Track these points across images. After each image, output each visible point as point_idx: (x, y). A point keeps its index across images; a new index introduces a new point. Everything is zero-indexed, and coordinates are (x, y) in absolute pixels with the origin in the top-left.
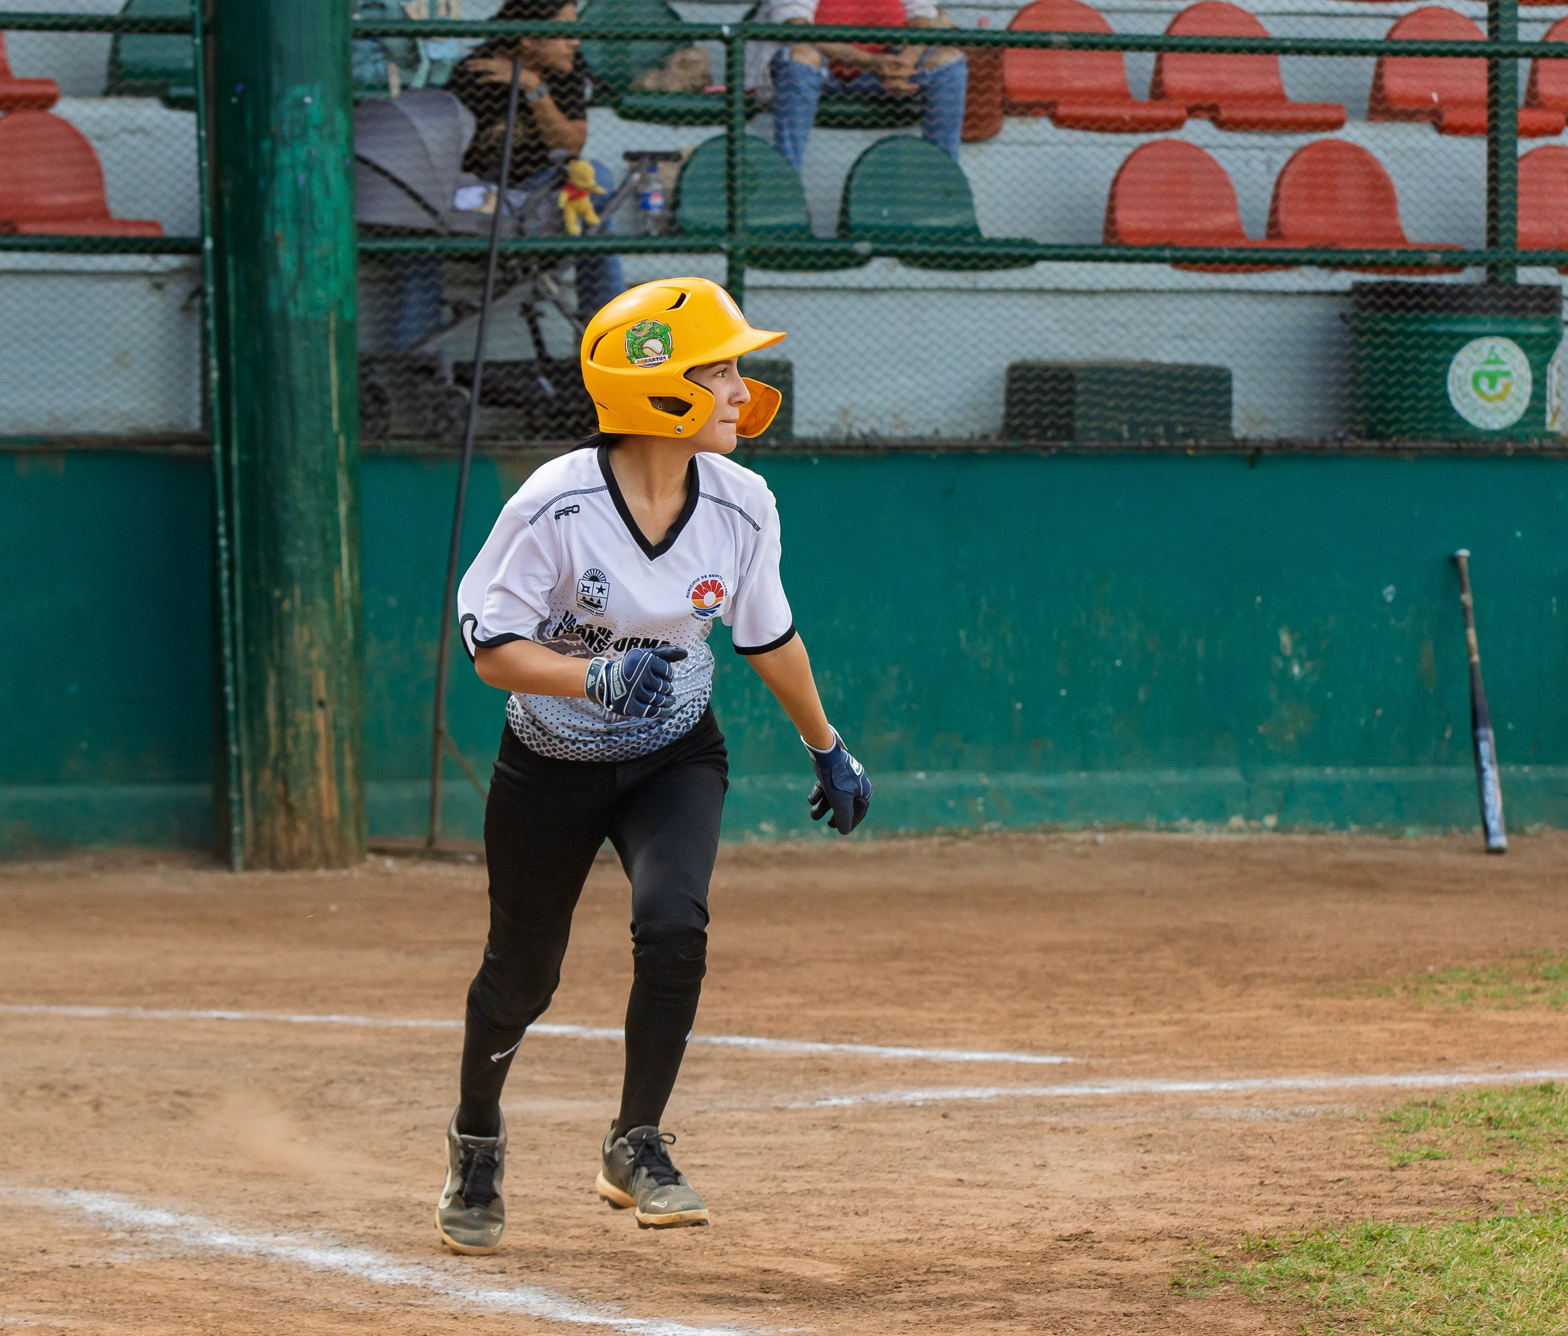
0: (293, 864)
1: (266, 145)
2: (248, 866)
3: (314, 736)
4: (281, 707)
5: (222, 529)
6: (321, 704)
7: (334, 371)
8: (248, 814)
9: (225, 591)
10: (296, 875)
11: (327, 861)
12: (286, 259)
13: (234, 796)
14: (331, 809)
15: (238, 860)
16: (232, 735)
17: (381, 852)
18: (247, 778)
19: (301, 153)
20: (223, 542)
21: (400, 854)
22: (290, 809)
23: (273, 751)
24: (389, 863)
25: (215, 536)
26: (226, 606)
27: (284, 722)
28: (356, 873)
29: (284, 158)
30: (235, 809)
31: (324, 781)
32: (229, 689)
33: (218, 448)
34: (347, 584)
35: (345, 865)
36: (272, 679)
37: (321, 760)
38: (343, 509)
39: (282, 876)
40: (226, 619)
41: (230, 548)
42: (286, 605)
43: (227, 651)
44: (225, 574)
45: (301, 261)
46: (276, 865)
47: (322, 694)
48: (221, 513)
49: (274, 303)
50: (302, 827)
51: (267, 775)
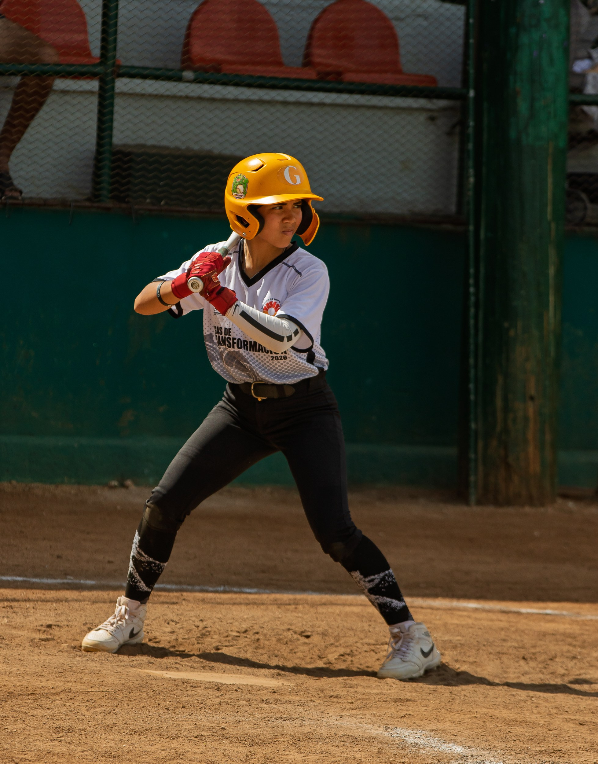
0: (508, 502)
1: (513, 30)
2: (479, 503)
3: (526, 419)
4: (505, 399)
5: (471, 281)
6: (532, 398)
7: (550, 180)
8: (481, 468)
9: (472, 322)
10: (510, 510)
11: (531, 501)
12: (523, 107)
13: (472, 456)
14: (535, 467)
15: (473, 498)
16: (472, 416)
17: (565, 496)
18: (481, 444)
19: (536, 36)
20: (472, 290)
21: (577, 498)
22: (508, 466)
23: (499, 428)
24: (571, 505)
25: (467, 286)
26: (472, 331)
27: (506, 409)
28: (550, 510)
29: (524, 39)
30: (472, 465)
31: (531, 449)
32: (472, 386)
33: (471, 228)
34: (552, 320)
35: (542, 505)
36: (500, 380)
37: (530, 435)
38: (552, 271)
39: (501, 510)
40: (472, 340)
41: (477, 294)
42: (512, 333)
43: (472, 361)
44: (472, 311)
45: (532, 107)
46: (497, 503)
47: (532, 391)
48: (472, 271)
49: (513, 134)
50: (516, 478)
51: (494, 443)
